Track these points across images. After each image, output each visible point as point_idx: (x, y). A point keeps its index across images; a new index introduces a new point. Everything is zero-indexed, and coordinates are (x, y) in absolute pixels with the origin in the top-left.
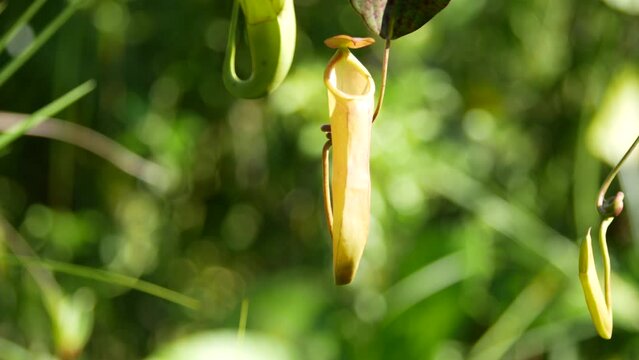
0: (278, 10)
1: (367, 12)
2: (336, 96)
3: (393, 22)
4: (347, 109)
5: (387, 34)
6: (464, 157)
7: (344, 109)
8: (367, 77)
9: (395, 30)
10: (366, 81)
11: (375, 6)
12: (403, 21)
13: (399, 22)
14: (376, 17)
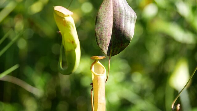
0: (75, 47)
1: (103, 48)
2: (94, 74)
3: (111, 51)
4: (98, 78)
5: (110, 55)
6: (132, 87)
7: (97, 78)
8: (104, 68)
9: (112, 54)
10: (103, 69)
11: (106, 46)
12: (114, 51)
13: (113, 51)
14: (106, 50)
